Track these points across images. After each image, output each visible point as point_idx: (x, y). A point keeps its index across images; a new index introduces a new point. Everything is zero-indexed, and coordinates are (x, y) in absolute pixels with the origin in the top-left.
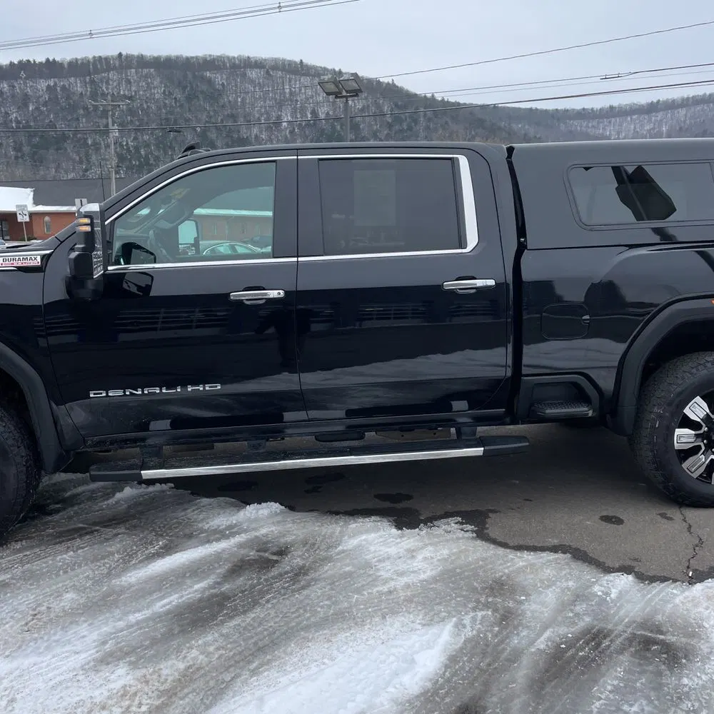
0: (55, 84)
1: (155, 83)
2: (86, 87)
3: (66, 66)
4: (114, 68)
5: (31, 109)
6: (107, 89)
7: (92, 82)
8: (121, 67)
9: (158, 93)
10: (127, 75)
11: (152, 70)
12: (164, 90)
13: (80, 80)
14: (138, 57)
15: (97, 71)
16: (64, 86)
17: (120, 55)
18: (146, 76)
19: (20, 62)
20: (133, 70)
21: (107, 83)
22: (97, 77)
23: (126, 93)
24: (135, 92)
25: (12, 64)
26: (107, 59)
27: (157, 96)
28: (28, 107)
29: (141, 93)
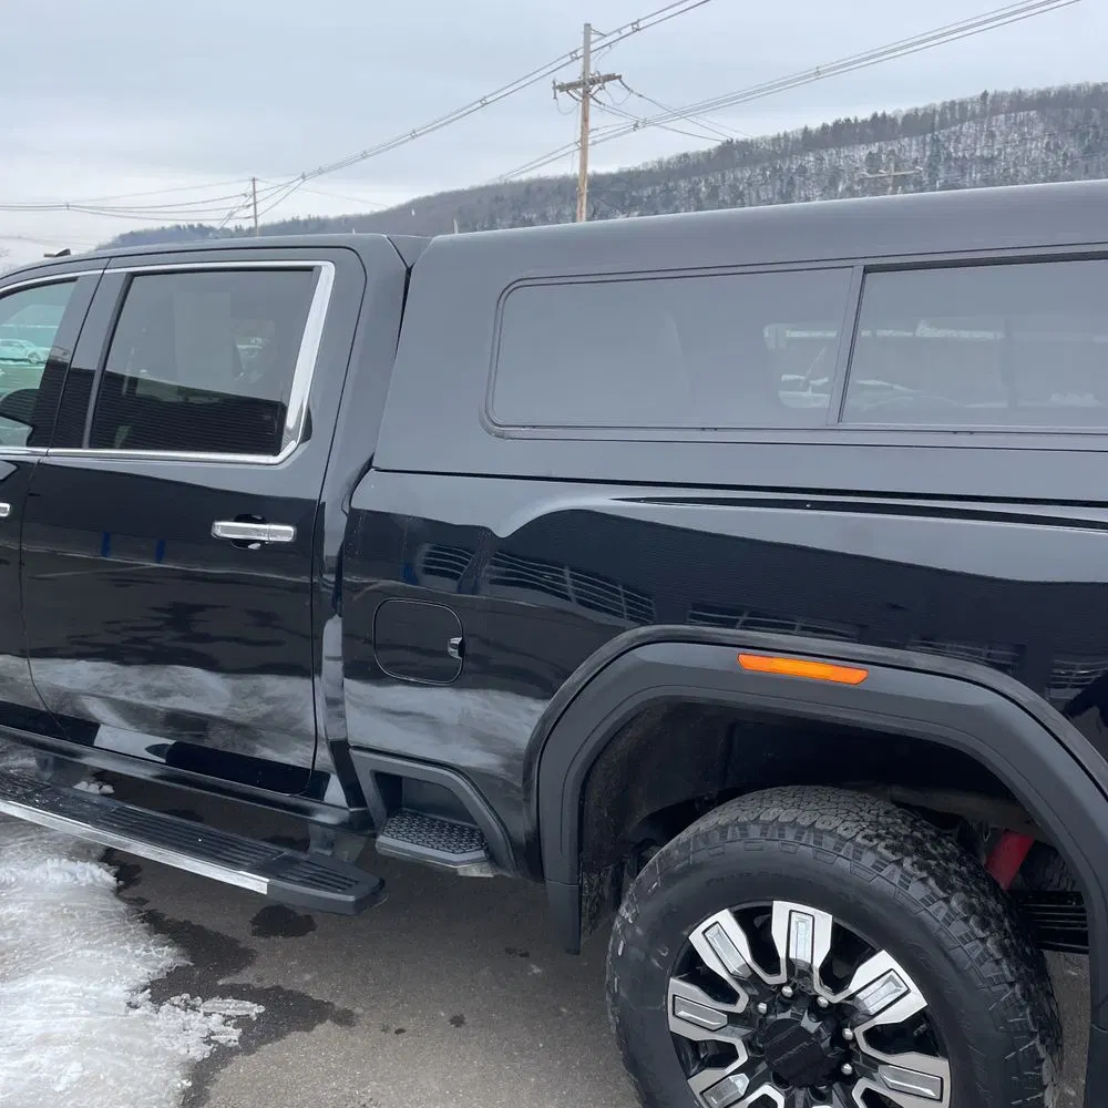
0: (880, 149)
1: (1035, 132)
2: (924, 149)
3: (900, 121)
4: (974, 117)
5: (840, 189)
6: (956, 151)
7: (935, 141)
8: (984, 114)
9: (1037, 147)
10: (990, 125)
11: (1032, 113)
12: (1048, 143)
13: (917, 141)
14: (1013, 94)
15: (943, 124)
16: (892, 152)
17: (985, 95)
18: (1022, 124)
19: (836, 124)
20: (1002, 117)
21: (958, 141)
22: (942, 135)
23: (985, 152)
24: (1000, 150)
25: (825, 127)
26: (962, 105)
27: (1035, 154)
28: (837, 188)
29: (1009, 150)
